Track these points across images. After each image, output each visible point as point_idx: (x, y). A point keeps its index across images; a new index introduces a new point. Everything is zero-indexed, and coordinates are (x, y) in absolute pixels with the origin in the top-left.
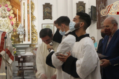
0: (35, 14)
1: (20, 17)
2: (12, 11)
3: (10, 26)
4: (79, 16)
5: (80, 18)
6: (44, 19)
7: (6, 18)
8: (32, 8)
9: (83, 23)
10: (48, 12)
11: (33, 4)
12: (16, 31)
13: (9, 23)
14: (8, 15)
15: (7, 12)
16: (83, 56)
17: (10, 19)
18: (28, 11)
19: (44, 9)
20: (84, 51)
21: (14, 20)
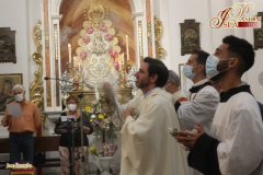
0: (164, 44)
1: (132, 52)
2: (116, 40)
3: (113, 70)
4: (227, 46)
5: (230, 49)
6: (183, 54)
7: (104, 56)
8: (157, 32)
9: (234, 61)
10: (191, 40)
11: (158, 24)
12: (125, 82)
13: (111, 64)
14: (107, 48)
15: (106, 42)
16: (233, 135)
17: (113, 57)
18: (149, 38)
19: (182, 32)
20: (235, 124)
21: (121, 59)
